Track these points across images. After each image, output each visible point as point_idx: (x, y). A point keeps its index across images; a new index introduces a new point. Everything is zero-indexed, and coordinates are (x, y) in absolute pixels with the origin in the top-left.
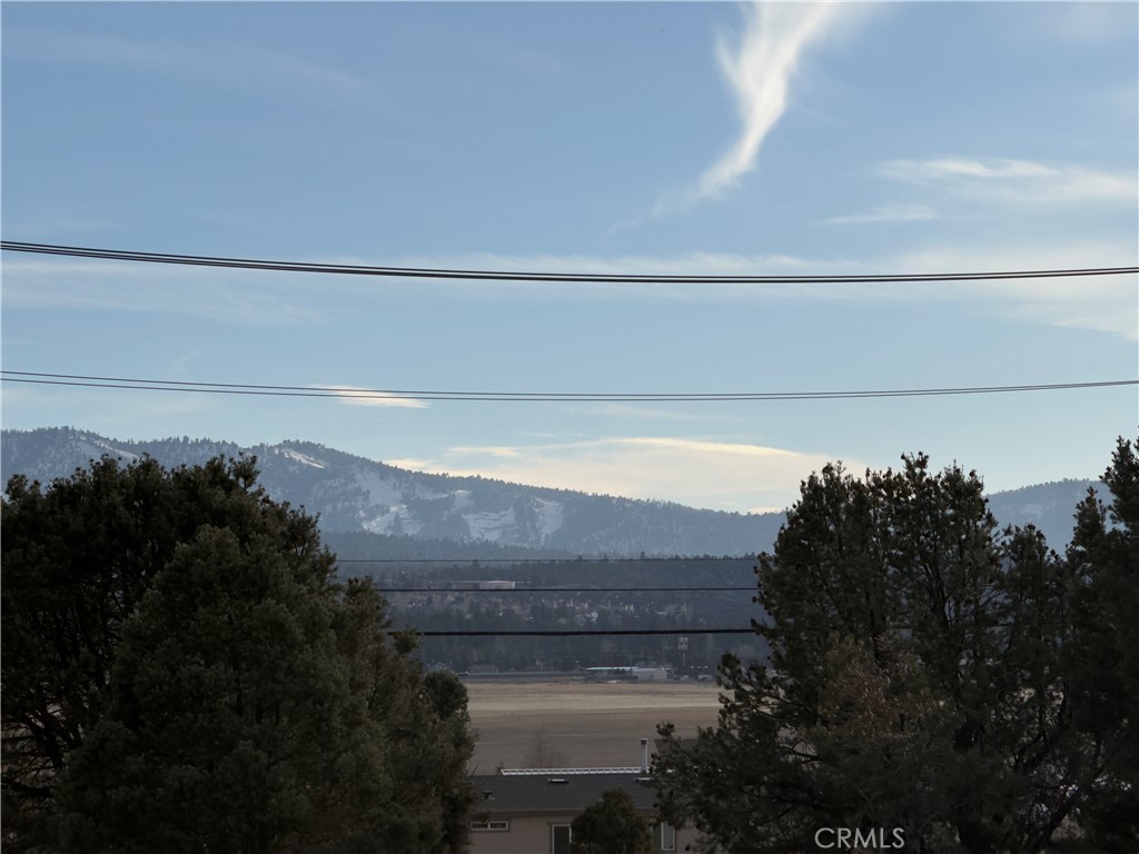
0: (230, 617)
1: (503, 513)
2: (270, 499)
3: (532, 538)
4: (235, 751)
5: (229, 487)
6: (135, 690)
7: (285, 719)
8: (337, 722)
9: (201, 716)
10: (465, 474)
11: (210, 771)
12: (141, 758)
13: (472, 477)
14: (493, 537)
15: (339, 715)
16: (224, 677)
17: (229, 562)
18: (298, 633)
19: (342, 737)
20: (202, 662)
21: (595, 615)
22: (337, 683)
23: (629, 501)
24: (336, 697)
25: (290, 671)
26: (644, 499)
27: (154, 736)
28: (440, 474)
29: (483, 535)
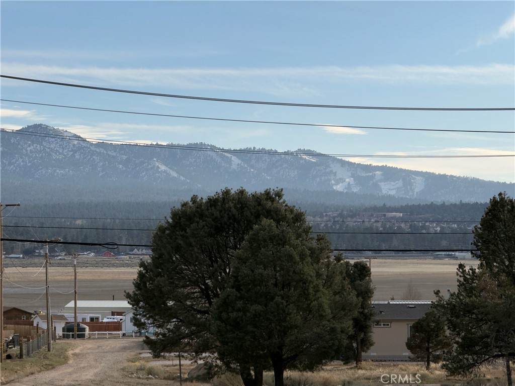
0: (273, 252)
1: (397, 182)
2: (288, 205)
3: (411, 193)
4: (274, 301)
5: (273, 200)
6: (239, 278)
7: (293, 288)
8: (311, 291)
9: (262, 288)
10: (380, 164)
11: (266, 307)
12: (241, 302)
13: (383, 166)
14: (393, 193)
15: (312, 288)
16: (270, 274)
17: (272, 232)
18: (297, 258)
19: (313, 296)
20: (263, 268)
21: (439, 229)
22: (311, 277)
23: (455, 177)
24: (310, 281)
25: (294, 272)
26: (462, 176)
27: (246, 294)
28: (369, 164)
29: (388, 192)
